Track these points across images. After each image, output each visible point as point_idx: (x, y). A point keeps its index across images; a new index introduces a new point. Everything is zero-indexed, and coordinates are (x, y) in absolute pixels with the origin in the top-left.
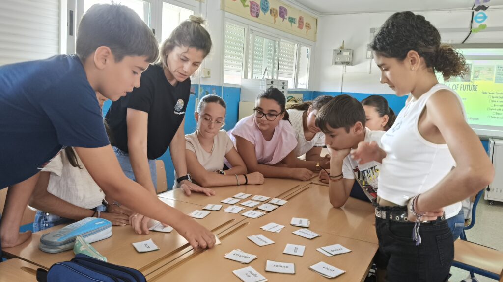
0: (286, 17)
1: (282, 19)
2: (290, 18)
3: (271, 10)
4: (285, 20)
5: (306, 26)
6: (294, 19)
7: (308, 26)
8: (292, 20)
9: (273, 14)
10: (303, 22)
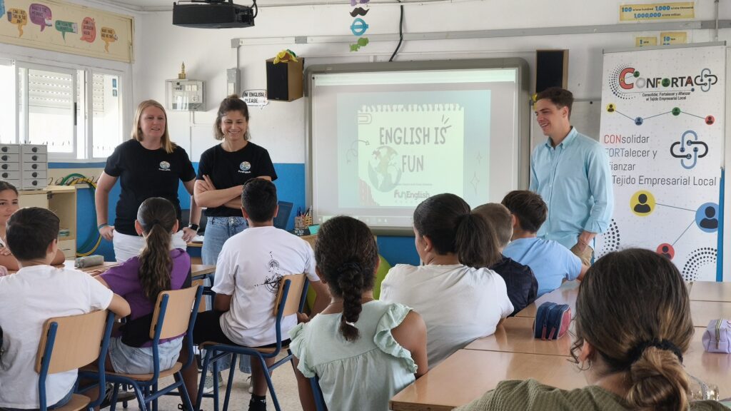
0: (47, 21)
1: (39, 27)
2: (58, 23)
3: (9, 13)
4: (46, 27)
5: (103, 36)
6: (70, 24)
7: (109, 35)
8: (64, 27)
9: (14, 20)
10: (93, 28)
